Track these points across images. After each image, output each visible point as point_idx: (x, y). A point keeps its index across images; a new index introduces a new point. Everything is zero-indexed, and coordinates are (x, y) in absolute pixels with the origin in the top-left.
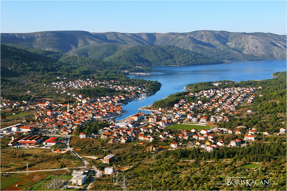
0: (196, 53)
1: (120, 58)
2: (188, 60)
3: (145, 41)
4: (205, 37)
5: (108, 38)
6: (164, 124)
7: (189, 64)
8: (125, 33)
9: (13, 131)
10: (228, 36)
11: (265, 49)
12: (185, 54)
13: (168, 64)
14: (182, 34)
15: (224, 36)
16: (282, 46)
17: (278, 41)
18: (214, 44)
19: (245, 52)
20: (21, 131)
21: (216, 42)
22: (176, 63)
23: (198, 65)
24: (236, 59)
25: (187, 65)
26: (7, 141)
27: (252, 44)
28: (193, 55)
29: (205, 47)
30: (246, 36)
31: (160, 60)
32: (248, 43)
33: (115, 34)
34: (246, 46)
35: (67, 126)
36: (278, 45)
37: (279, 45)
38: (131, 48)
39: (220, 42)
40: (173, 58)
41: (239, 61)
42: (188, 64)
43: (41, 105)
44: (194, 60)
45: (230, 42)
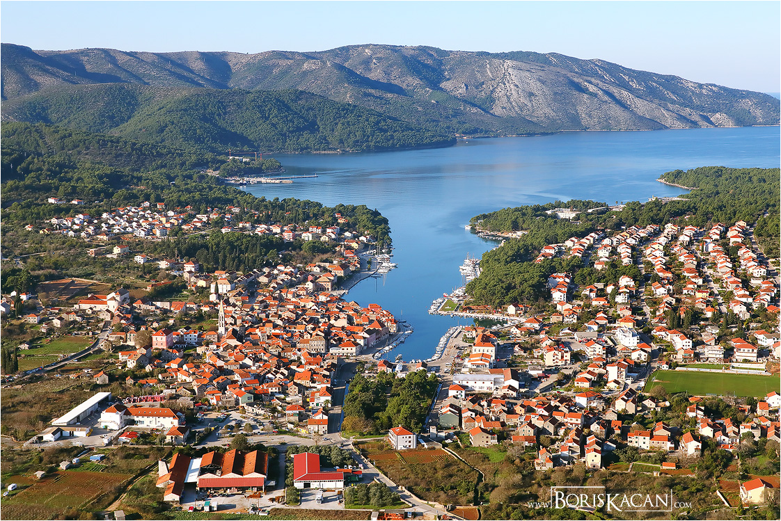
0: (380, 115)
1: (162, 130)
2: (364, 136)
3: (199, 75)
4: (375, 64)
5: (88, 67)
6: (624, 373)
7: (368, 147)
8: (136, 53)
9: (106, 427)
10: (441, 63)
11: (555, 100)
12: (351, 118)
13: (306, 148)
14: (309, 56)
15: (430, 62)
16: (600, 93)
17: (585, 78)
18: (404, 86)
19: (497, 110)
20: (140, 426)
21: (410, 79)
22: (328, 143)
23: (393, 149)
24: (486, 132)
25: (363, 152)
26: (135, 478)
27: (516, 86)
28: (372, 119)
29: (389, 95)
30: (496, 61)
31: (282, 135)
32: (505, 84)
33: (108, 54)
34: (500, 92)
35: (279, 393)
36: (587, 89)
37: (592, 88)
38: (186, 100)
39: (421, 79)
40: (318, 129)
41: (494, 137)
42: (366, 147)
43: (91, 308)
44: (380, 136)
45: (449, 79)
